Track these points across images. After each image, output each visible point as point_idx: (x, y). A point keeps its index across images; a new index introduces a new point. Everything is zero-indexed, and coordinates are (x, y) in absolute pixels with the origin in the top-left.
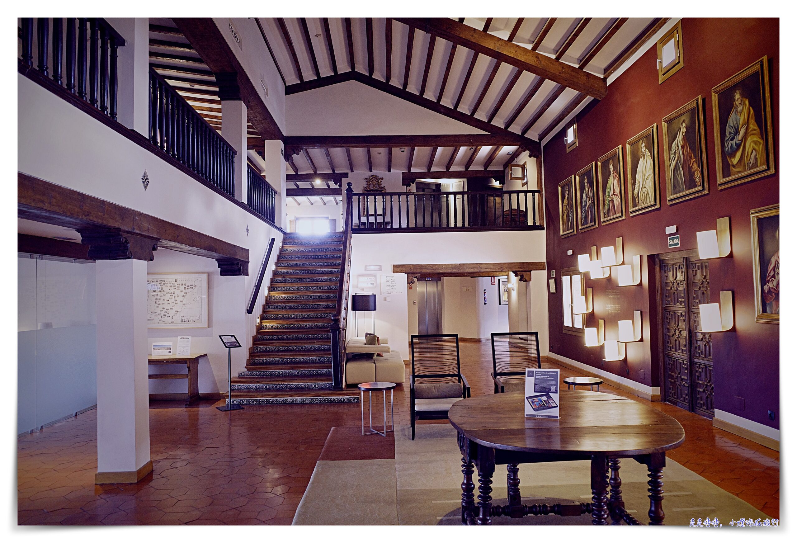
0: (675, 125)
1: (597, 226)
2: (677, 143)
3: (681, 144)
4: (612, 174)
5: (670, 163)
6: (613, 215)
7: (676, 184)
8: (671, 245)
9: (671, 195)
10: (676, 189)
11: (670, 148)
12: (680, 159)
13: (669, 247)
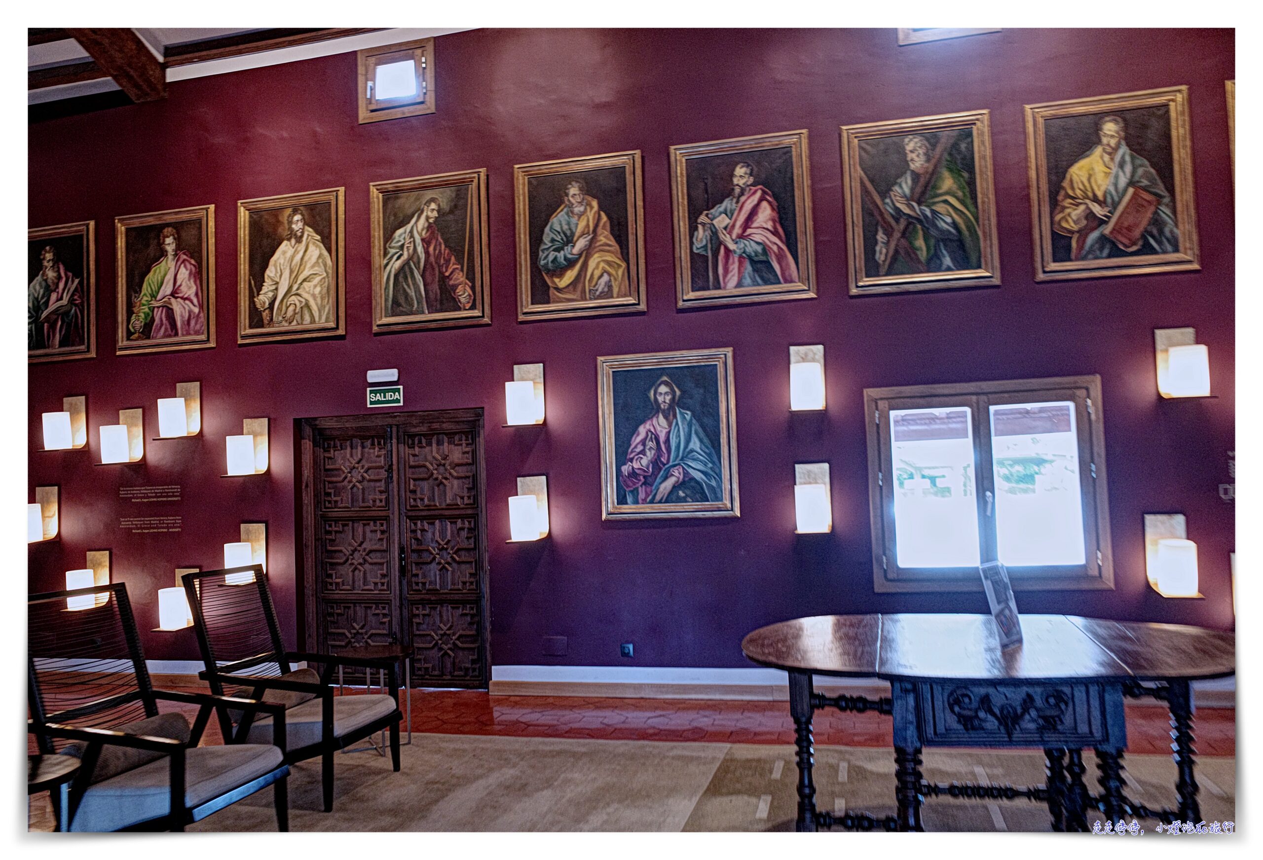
0: (406, 202)
1: (93, 354)
2: (411, 232)
3: (420, 234)
4: (170, 257)
5: (385, 262)
6: (166, 336)
7: (402, 300)
8: (371, 403)
9: (386, 316)
10: (396, 307)
11: (388, 237)
12: (415, 259)
13: (369, 406)
